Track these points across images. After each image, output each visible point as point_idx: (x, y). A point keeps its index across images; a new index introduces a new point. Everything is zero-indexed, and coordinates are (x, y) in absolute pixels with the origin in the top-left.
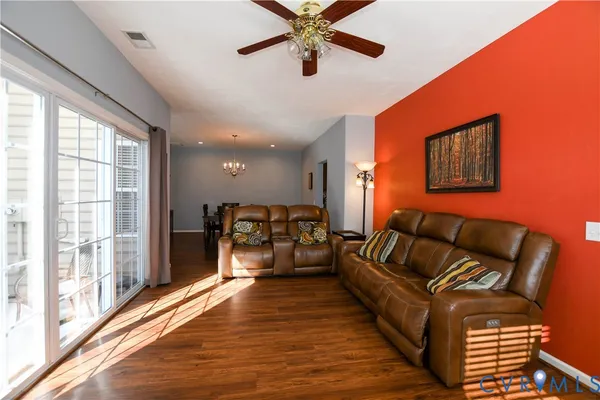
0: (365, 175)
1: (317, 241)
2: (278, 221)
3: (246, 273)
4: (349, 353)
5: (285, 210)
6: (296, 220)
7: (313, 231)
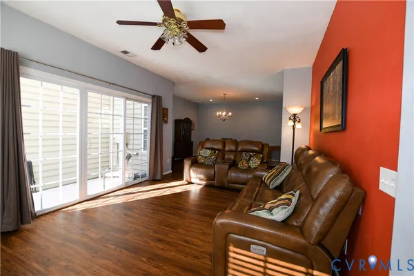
0: (295, 118)
1: (250, 167)
2: (230, 151)
3: (198, 181)
4: (190, 239)
5: (236, 143)
6: (242, 151)
7: (250, 159)
